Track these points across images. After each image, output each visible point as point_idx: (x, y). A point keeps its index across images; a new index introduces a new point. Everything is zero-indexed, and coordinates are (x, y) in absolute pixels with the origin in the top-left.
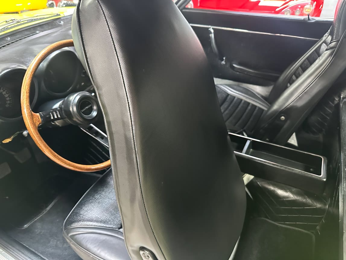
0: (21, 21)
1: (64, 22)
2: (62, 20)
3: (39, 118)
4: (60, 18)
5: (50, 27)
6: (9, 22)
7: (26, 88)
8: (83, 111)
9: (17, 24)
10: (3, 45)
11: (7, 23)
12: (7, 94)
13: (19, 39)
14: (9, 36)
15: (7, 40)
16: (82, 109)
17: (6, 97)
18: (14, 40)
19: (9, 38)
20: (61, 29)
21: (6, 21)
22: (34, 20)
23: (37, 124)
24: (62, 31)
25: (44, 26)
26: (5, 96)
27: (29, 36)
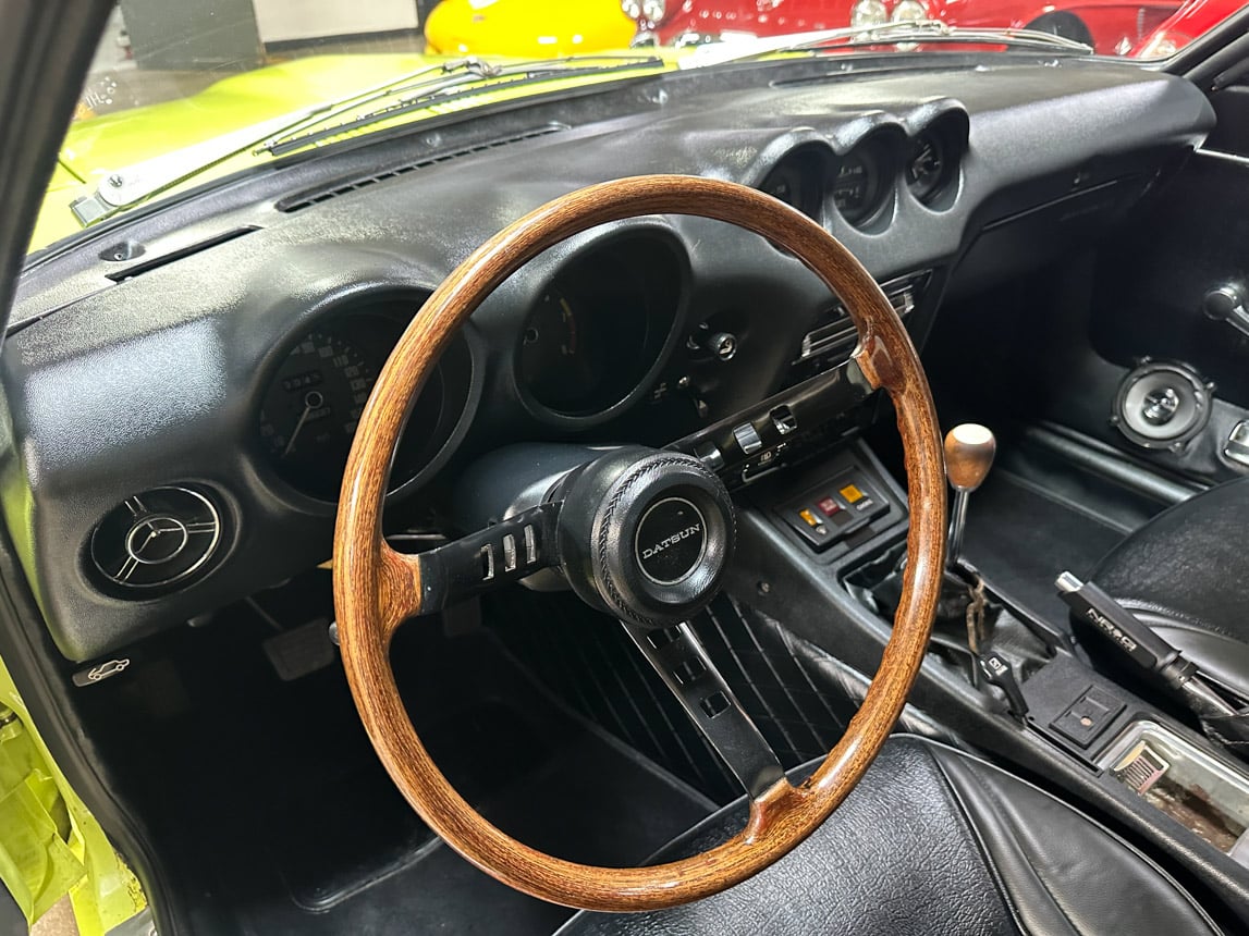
0: (500, 71)
1: (671, 97)
2: (663, 86)
3: (410, 586)
4: (658, 77)
5: (608, 112)
6: (453, 73)
7: (384, 417)
8: (648, 554)
9: (482, 84)
10: (405, 162)
11: (447, 74)
12: (362, 380)
13: (475, 146)
14: (440, 129)
15: (427, 146)
16: (648, 540)
17: (354, 388)
18: (451, 149)
19: (437, 139)
20: (650, 124)
21: (444, 69)
22: (552, 74)
23: (394, 617)
24: (650, 132)
25: (588, 103)
26: (352, 384)
27: (518, 137)
